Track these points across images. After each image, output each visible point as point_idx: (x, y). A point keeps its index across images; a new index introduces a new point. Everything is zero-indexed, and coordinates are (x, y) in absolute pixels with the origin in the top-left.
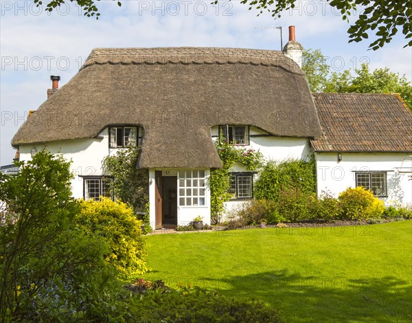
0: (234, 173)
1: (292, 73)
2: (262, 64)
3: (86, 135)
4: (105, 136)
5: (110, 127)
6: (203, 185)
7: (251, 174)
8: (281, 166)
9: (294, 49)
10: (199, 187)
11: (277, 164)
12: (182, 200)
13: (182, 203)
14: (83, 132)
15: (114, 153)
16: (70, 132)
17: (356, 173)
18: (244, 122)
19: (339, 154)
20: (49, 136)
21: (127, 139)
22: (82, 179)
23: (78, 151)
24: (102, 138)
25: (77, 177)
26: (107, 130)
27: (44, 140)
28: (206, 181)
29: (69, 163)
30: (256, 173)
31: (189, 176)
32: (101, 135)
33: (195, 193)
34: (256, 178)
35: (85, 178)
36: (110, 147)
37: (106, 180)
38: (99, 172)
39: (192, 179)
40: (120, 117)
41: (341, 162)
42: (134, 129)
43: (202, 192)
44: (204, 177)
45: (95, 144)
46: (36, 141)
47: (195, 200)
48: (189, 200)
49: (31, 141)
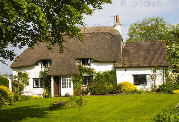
0: (85, 76)
1: (114, 35)
2: (102, 33)
3: (32, 64)
4: (39, 64)
5: (41, 61)
6: (70, 81)
7: (92, 76)
8: (103, 73)
9: (117, 25)
10: (69, 82)
11: (102, 72)
12: (63, 86)
13: (63, 88)
14: (31, 63)
15: (43, 70)
16: (27, 63)
17: (133, 75)
18: (87, 57)
19: (125, 68)
20: (21, 65)
21: (47, 65)
22: (33, 79)
23: (31, 69)
24: (39, 65)
25: (31, 79)
26: (40, 62)
27: (19, 66)
28: (71, 79)
29: (28, 74)
30: (94, 76)
31: (65, 78)
32: (38, 64)
33: (67, 84)
34: (94, 78)
35: (34, 79)
36: (41, 68)
37: (40, 79)
38: (38, 77)
39: (66, 79)
40: (44, 57)
41: (126, 71)
42: (49, 61)
43: (70, 83)
44: (70, 78)
45: (36, 67)
46: (17, 66)
47: (67, 86)
48: (65, 86)
49: (15, 67)
